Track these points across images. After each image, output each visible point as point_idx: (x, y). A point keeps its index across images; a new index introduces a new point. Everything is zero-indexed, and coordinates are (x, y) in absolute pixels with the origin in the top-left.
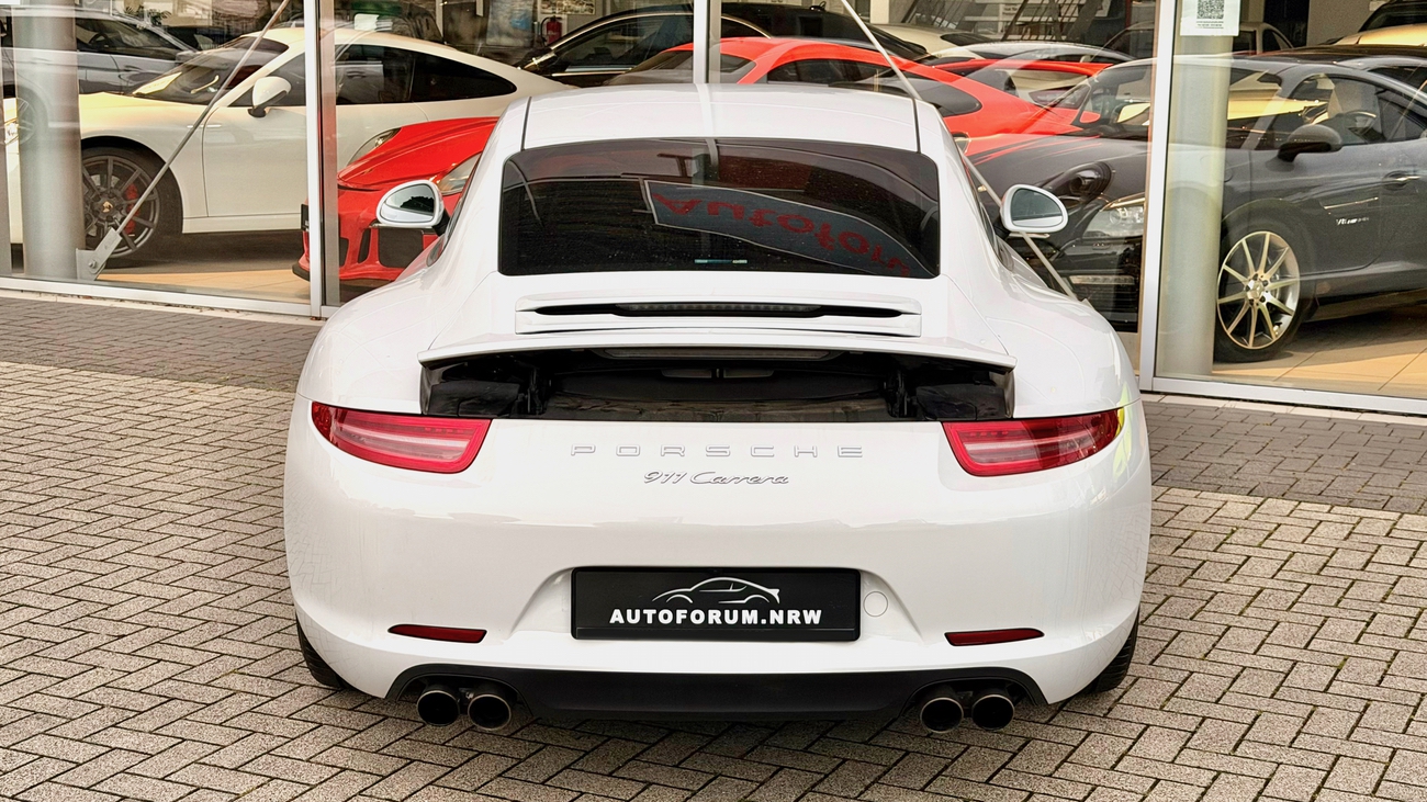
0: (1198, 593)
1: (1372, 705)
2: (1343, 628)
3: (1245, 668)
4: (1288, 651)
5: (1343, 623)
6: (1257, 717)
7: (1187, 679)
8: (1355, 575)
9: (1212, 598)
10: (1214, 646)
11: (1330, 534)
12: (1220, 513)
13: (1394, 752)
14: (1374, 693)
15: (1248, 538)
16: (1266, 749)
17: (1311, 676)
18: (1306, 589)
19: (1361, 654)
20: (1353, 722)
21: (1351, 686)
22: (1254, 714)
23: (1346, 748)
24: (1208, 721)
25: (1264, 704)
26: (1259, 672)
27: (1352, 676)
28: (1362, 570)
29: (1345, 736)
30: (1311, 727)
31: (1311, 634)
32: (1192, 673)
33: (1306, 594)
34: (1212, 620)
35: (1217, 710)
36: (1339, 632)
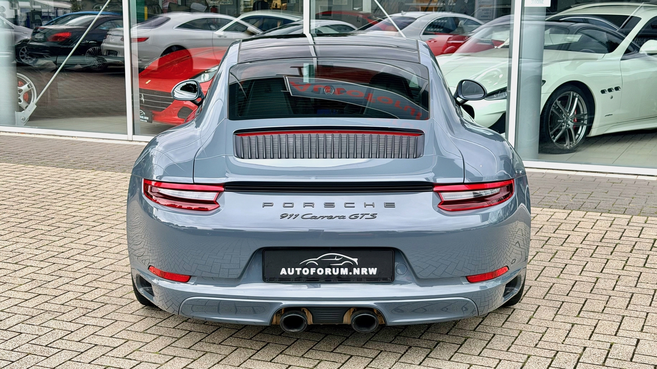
0: (550, 250)
1: (634, 295)
2: (615, 264)
3: (576, 281)
4: (594, 274)
5: (615, 262)
6: (586, 301)
7: (552, 286)
8: (618, 242)
9: (557, 252)
10: (561, 272)
11: (603, 224)
12: (553, 217)
13: (648, 313)
14: (634, 290)
15: (568, 227)
16: (592, 314)
17: (605, 284)
18: (597, 248)
19: (626, 274)
20: (628, 302)
21: (624, 287)
22: (584, 300)
23: (626, 313)
24: (565, 303)
25: (588, 295)
26: (583, 283)
27: (623, 283)
28: (620, 239)
29: (625, 308)
30: (610, 304)
31: (603, 267)
32: (554, 284)
33: (597, 250)
34: (559, 262)
35: (567, 299)
36: (614, 265)
